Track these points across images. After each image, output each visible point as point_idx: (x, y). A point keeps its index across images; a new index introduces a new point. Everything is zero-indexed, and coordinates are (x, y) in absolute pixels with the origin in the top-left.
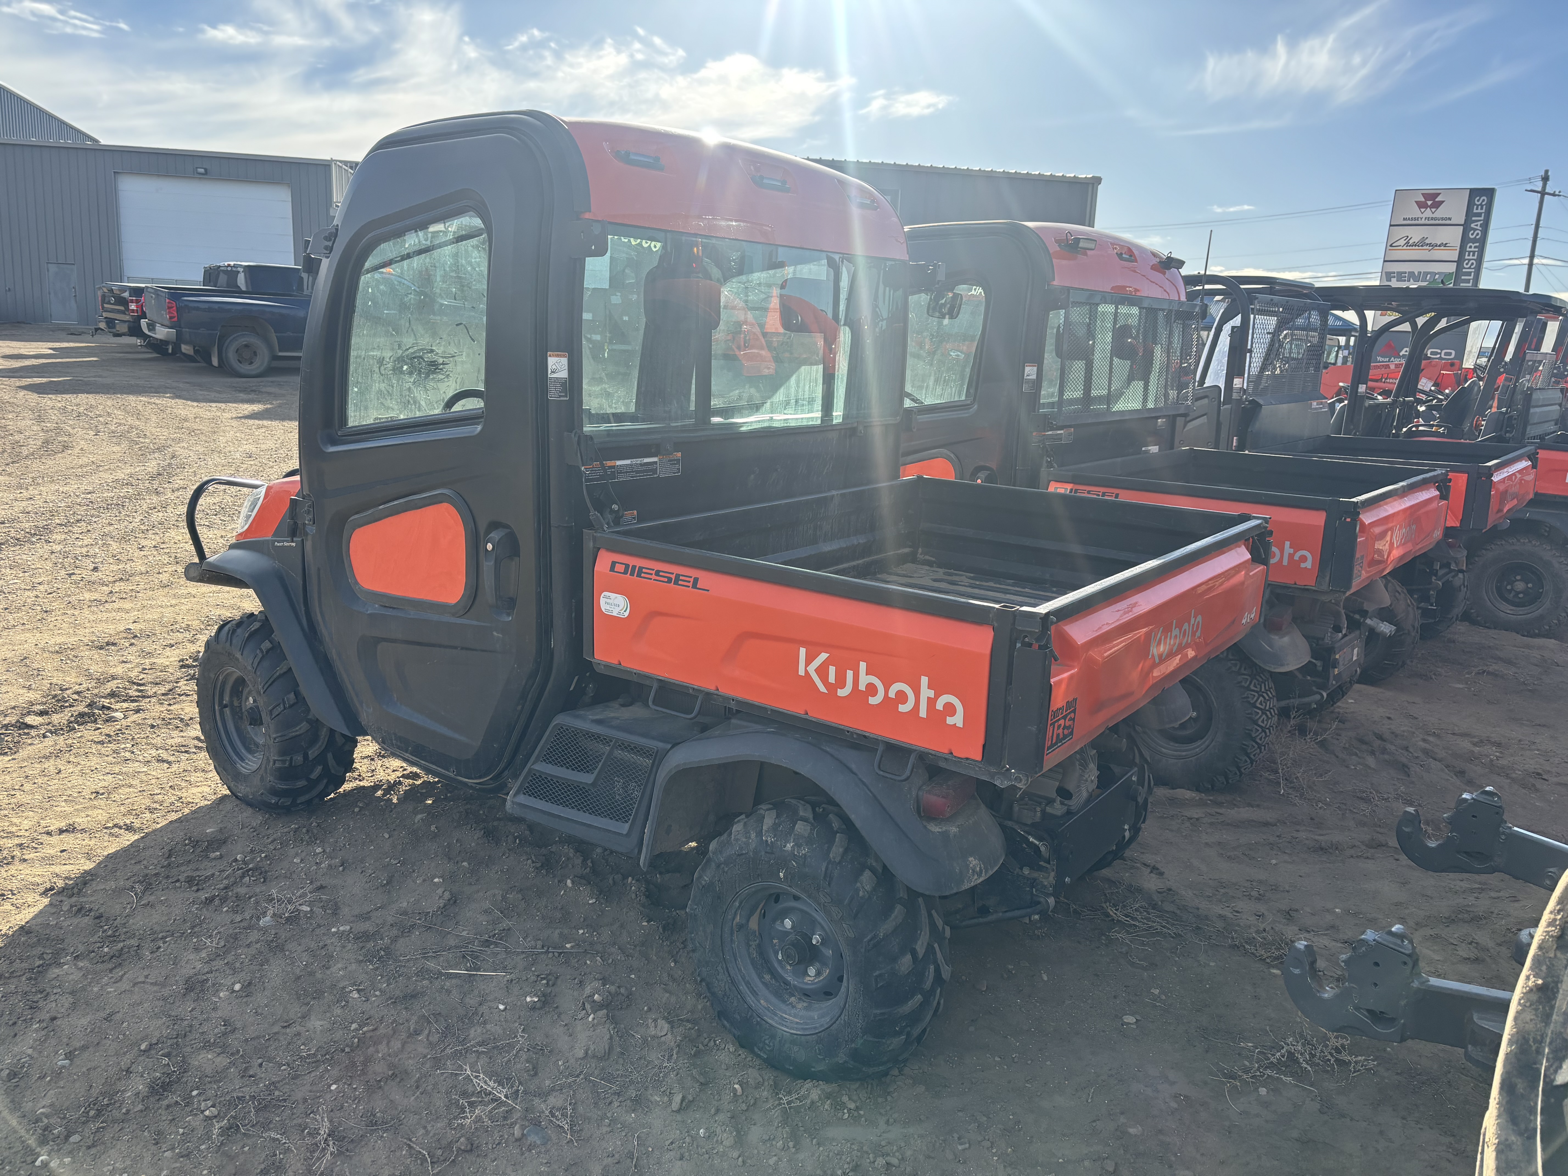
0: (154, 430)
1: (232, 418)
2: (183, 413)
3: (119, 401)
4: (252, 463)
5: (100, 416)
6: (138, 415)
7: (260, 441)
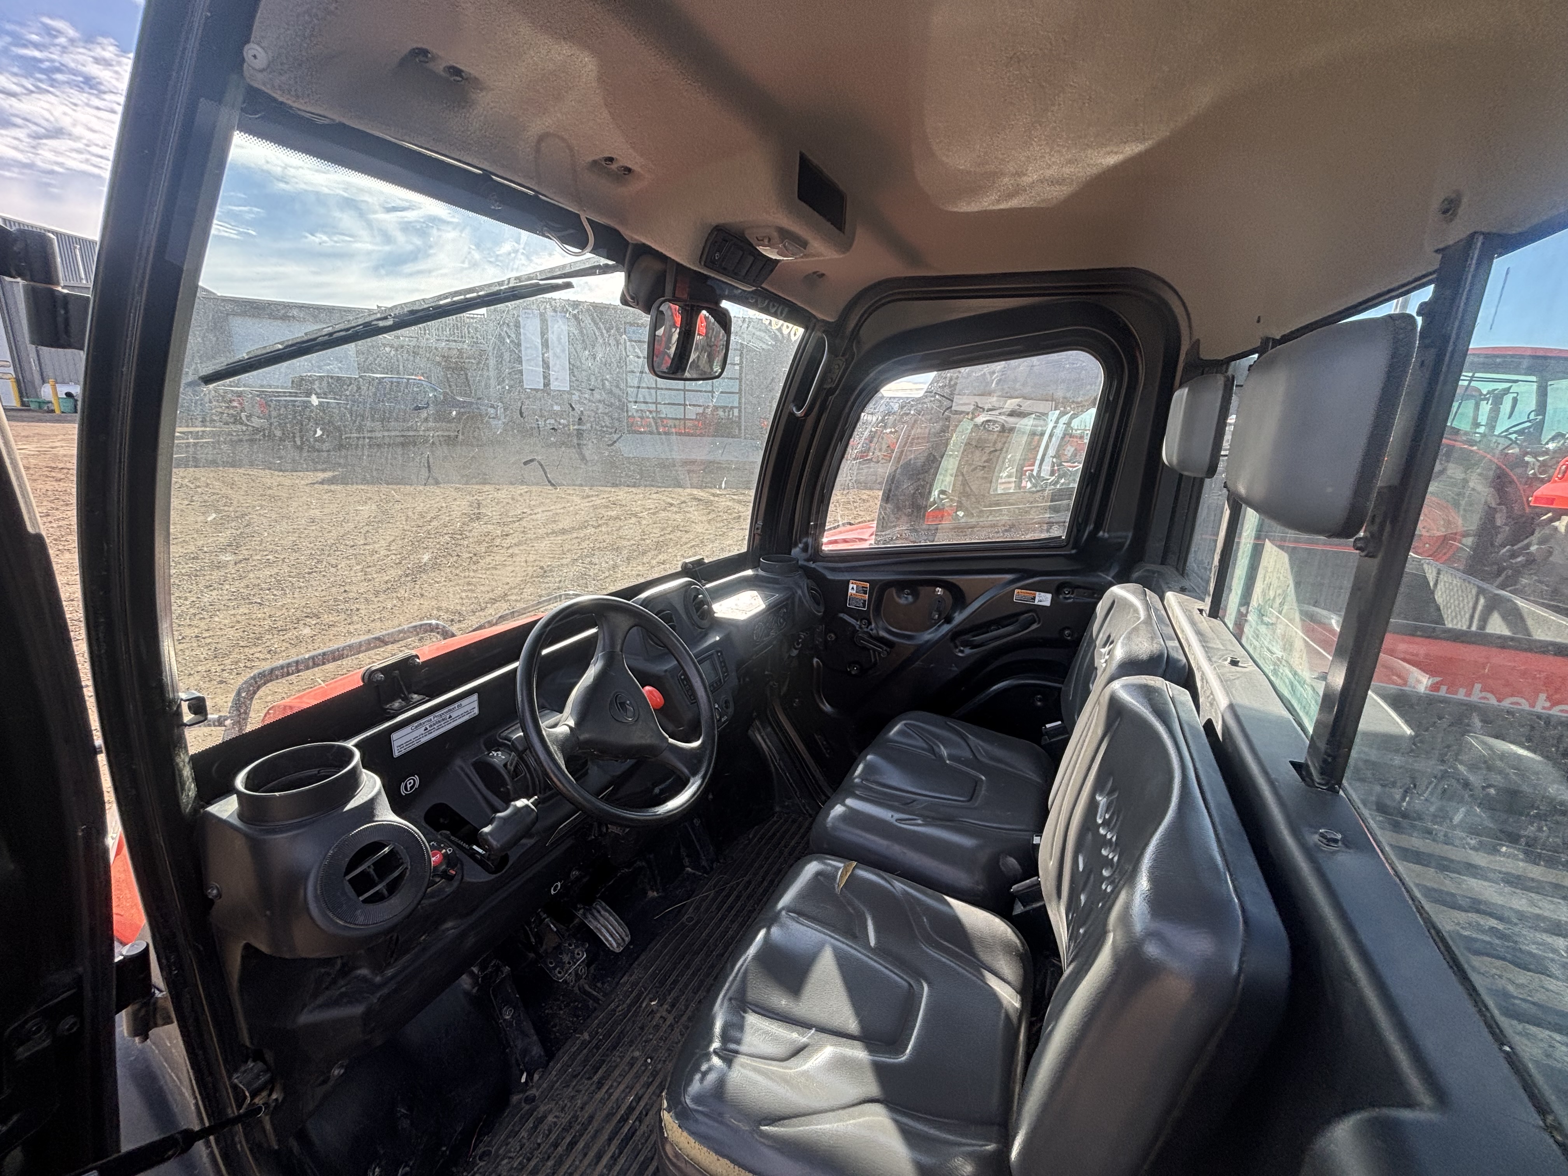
0: (241, 498)
1: (307, 485)
2: (268, 481)
3: (220, 473)
4: (314, 528)
5: (199, 487)
6: (232, 485)
7: (326, 505)
